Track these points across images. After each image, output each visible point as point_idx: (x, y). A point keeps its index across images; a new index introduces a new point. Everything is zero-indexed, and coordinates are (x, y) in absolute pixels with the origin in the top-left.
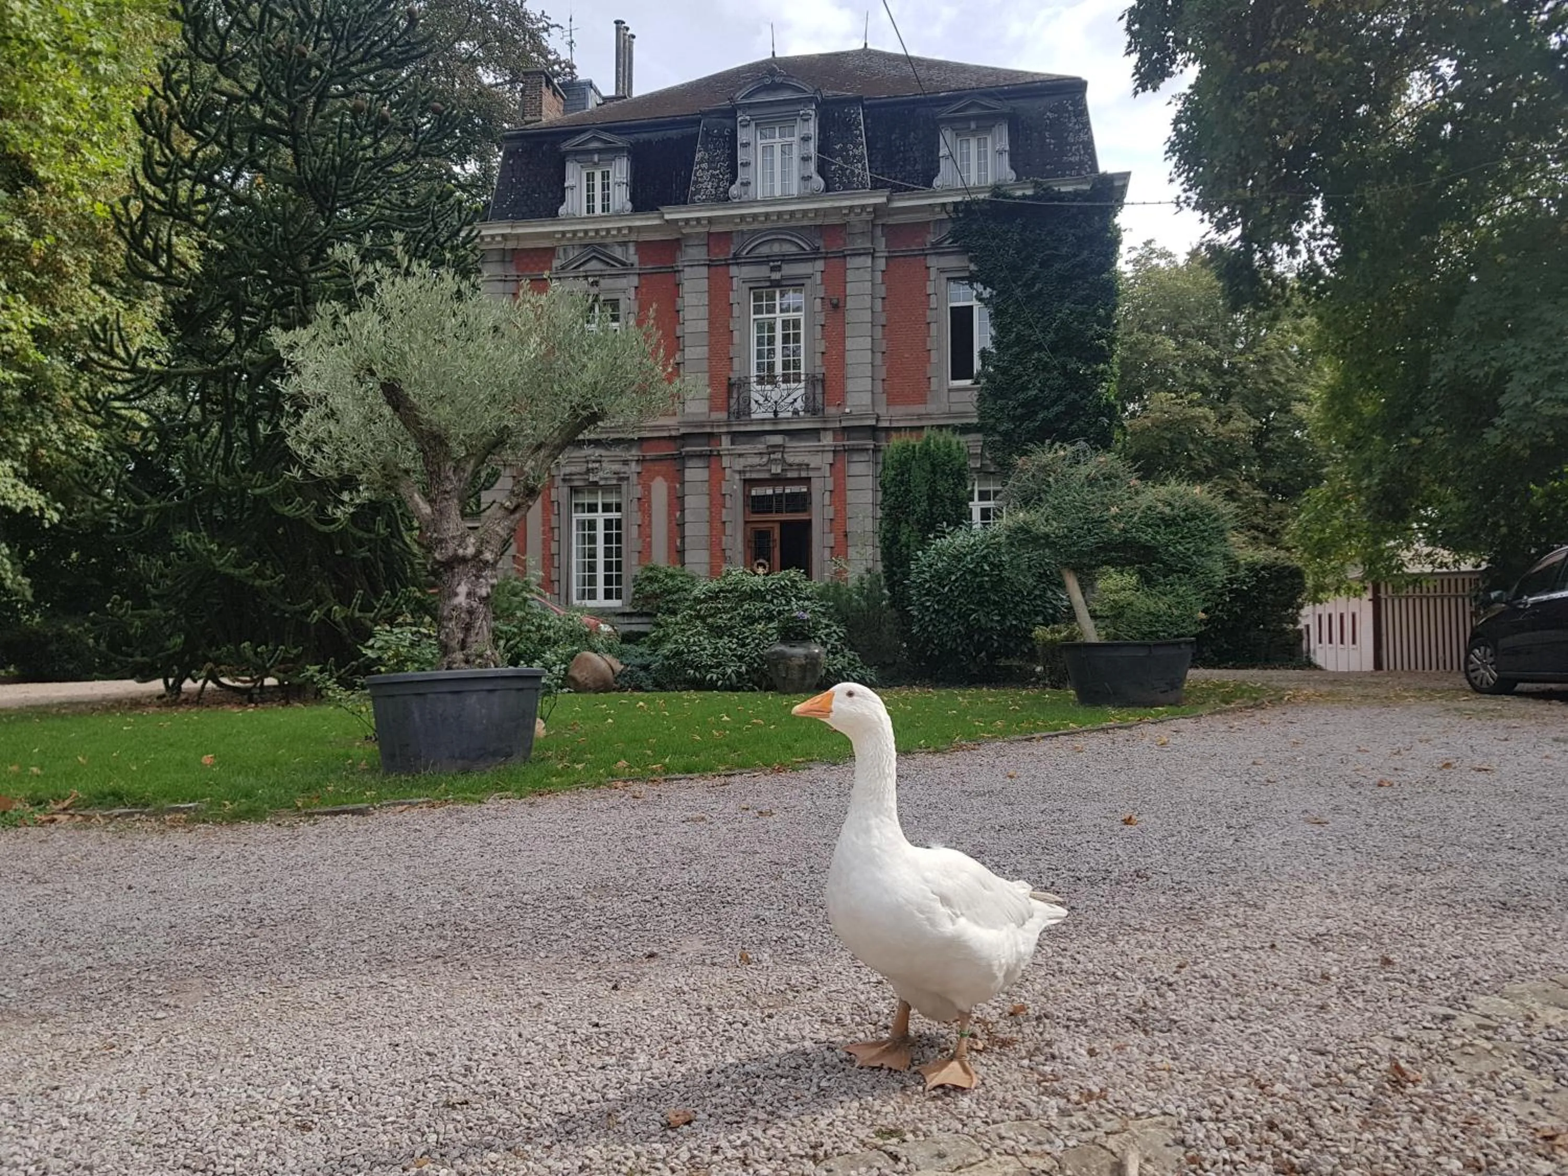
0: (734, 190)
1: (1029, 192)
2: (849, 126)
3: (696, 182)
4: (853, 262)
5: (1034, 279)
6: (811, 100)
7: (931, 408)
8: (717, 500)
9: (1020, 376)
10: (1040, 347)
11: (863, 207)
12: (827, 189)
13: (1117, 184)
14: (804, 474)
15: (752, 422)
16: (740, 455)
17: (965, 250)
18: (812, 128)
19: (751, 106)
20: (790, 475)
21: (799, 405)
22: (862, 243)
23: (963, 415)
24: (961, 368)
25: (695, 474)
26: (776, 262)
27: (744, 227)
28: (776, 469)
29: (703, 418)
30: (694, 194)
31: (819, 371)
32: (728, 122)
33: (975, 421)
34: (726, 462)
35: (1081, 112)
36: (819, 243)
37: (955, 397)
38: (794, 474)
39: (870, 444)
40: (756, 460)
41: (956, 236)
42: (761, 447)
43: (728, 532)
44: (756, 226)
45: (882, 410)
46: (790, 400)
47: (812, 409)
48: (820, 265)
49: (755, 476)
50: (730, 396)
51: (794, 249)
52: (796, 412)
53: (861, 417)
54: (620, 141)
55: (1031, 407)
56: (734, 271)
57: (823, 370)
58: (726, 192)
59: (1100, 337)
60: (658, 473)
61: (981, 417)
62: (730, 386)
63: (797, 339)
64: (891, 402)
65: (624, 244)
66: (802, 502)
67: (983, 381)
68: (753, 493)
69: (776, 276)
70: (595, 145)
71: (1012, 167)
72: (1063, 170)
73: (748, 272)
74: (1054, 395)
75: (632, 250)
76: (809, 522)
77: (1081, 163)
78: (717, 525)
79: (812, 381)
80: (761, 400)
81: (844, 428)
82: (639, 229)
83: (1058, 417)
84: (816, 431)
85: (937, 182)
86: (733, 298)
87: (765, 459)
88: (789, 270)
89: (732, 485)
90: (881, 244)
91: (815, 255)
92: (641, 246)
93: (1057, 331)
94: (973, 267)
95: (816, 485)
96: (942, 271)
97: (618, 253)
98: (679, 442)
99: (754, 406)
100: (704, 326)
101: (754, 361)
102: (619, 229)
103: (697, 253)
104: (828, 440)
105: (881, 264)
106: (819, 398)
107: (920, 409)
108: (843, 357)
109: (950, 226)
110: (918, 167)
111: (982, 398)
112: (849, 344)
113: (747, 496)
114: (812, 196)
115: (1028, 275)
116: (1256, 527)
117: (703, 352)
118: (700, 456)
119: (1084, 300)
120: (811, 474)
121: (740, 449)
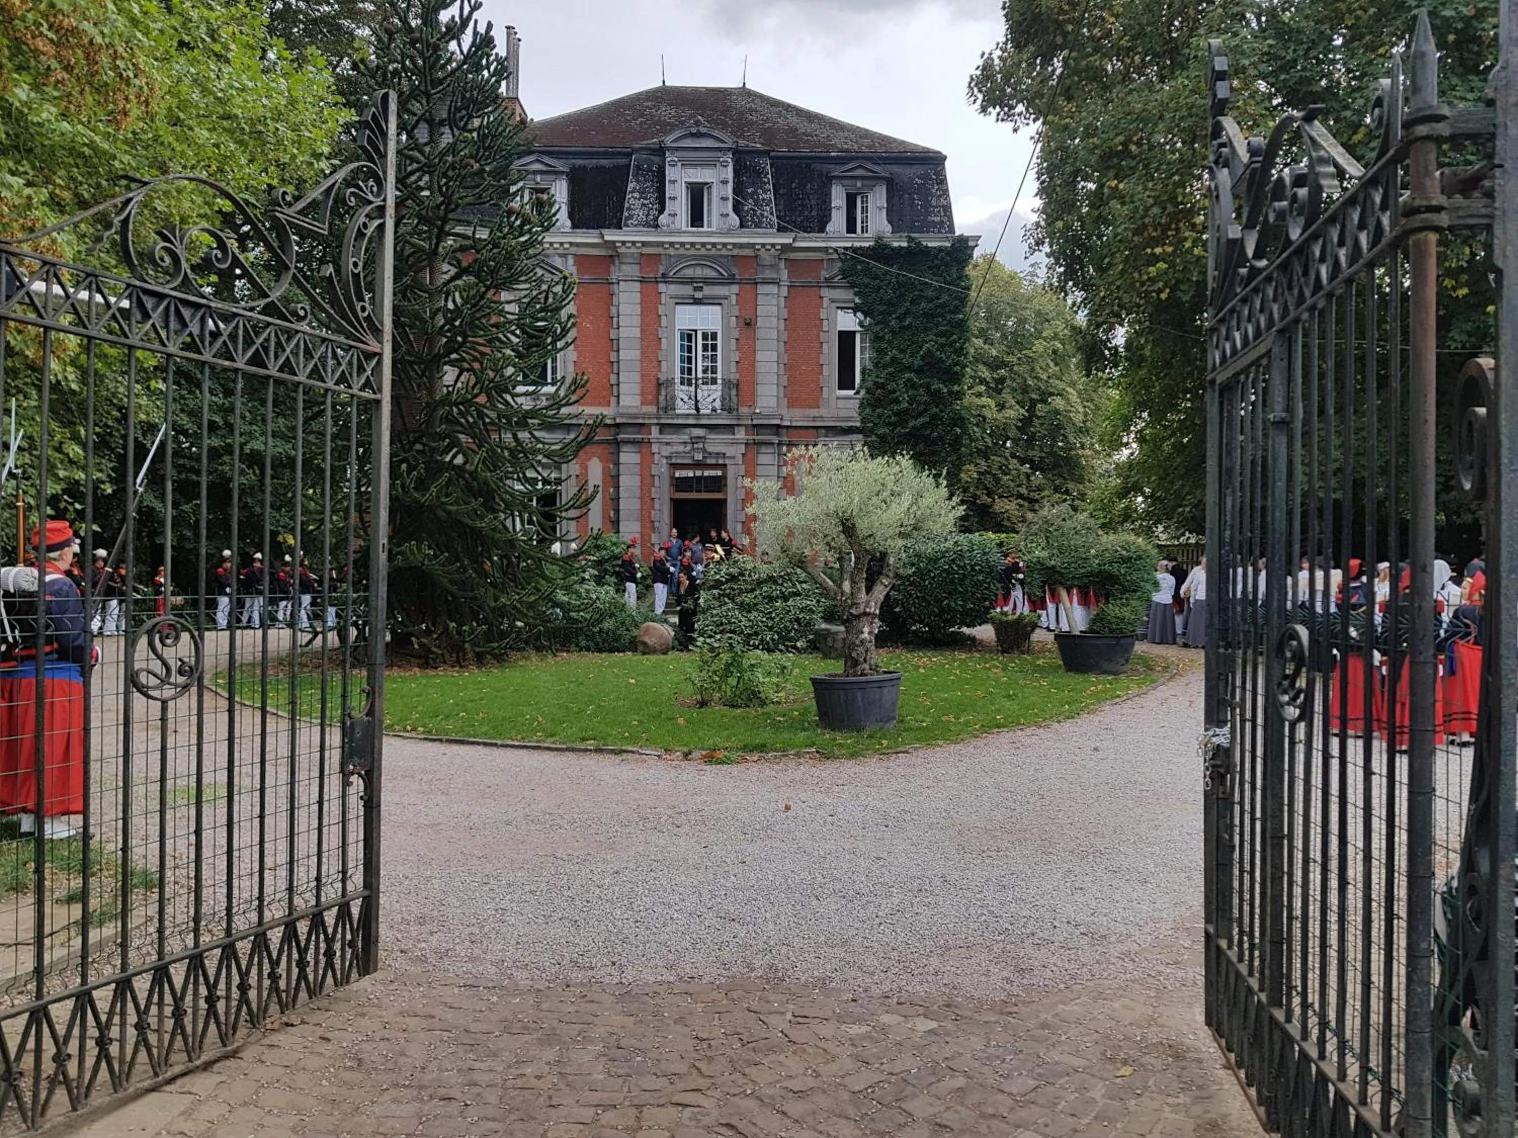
0: (663, 219)
1: (905, 244)
2: (758, 174)
3: (629, 209)
4: (762, 289)
5: (907, 313)
6: (729, 149)
7: (823, 412)
8: (647, 480)
9: (894, 392)
10: (909, 369)
11: (773, 245)
12: (742, 226)
13: (971, 244)
14: (721, 461)
15: (679, 416)
16: (667, 444)
17: (852, 286)
18: (729, 173)
19: (678, 149)
20: (709, 461)
21: (717, 404)
22: (769, 274)
23: (848, 419)
24: (846, 381)
25: (629, 457)
26: (697, 283)
27: (672, 252)
28: (699, 457)
29: (635, 411)
30: (628, 218)
31: (734, 377)
32: (657, 159)
33: (858, 424)
34: (655, 448)
35: (942, 181)
36: (735, 271)
37: (841, 404)
38: (713, 461)
39: (775, 439)
40: (681, 448)
41: (845, 274)
42: (685, 438)
43: (657, 507)
44: (682, 251)
45: (784, 411)
46: (710, 399)
47: (728, 408)
48: (735, 289)
49: (679, 461)
50: (658, 393)
51: (714, 274)
52: (714, 410)
53: (768, 417)
54: (560, 165)
55: (903, 416)
56: (662, 287)
57: (737, 376)
58: (656, 219)
59: (956, 364)
60: (594, 455)
61: (863, 421)
62: (659, 385)
63: (714, 348)
64: (791, 405)
65: (564, 256)
66: (718, 484)
67: (863, 392)
68: (677, 475)
69: (698, 295)
70: (537, 166)
71: (889, 222)
72: (927, 227)
73: (673, 289)
74: (921, 408)
75: (571, 260)
76: (724, 501)
77: (942, 223)
78: (647, 501)
79: (727, 384)
80: (686, 399)
81: (755, 426)
82: (578, 245)
83: (923, 426)
84: (731, 426)
85: (829, 228)
86: (661, 310)
87: (689, 447)
88: (708, 291)
89: (661, 468)
90: (784, 275)
91: (730, 280)
92: (580, 260)
93: (923, 358)
94: (857, 300)
95: (731, 471)
96: (833, 301)
97: (558, 262)
98: (613, 430)
99: (679, 403)
100: (637, 332)
101: (678, 364)
102: (561, 244)
103: (633, 270)
104: (741, 434)
105: (784, 291)
106: (734, 398)
107: (814, 412)
108: (753, 366)
109: (839, 264)
110: (814, 213)
111: (862, 405)
112: (759, 356)
113: (673, 478)
114: (729, 232)
115: (901, 311)
116: (1021, 496)
117: (636, 354)
118: (633, 442)
119: (943, 334)
120: (727, 462)
121: (667, 438)
